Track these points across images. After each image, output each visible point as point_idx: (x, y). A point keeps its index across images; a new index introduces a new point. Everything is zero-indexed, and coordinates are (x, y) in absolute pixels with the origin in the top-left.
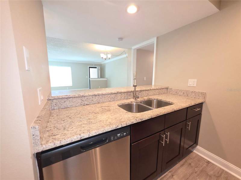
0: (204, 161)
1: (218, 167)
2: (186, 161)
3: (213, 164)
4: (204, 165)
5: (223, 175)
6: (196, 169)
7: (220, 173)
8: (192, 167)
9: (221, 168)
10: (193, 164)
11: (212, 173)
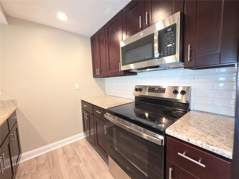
0: (33, 160)
1: (44, 154)
2: (18, 177)
3: (40, 156)
4: (35, 163)
5: (49, 156)
6: (32, 172)
7: (47, 156)
8: (28, 174)
9: (46, 153)
10: (27, 172)
11: (43, 161)
